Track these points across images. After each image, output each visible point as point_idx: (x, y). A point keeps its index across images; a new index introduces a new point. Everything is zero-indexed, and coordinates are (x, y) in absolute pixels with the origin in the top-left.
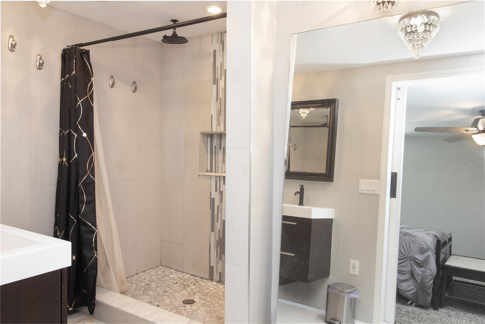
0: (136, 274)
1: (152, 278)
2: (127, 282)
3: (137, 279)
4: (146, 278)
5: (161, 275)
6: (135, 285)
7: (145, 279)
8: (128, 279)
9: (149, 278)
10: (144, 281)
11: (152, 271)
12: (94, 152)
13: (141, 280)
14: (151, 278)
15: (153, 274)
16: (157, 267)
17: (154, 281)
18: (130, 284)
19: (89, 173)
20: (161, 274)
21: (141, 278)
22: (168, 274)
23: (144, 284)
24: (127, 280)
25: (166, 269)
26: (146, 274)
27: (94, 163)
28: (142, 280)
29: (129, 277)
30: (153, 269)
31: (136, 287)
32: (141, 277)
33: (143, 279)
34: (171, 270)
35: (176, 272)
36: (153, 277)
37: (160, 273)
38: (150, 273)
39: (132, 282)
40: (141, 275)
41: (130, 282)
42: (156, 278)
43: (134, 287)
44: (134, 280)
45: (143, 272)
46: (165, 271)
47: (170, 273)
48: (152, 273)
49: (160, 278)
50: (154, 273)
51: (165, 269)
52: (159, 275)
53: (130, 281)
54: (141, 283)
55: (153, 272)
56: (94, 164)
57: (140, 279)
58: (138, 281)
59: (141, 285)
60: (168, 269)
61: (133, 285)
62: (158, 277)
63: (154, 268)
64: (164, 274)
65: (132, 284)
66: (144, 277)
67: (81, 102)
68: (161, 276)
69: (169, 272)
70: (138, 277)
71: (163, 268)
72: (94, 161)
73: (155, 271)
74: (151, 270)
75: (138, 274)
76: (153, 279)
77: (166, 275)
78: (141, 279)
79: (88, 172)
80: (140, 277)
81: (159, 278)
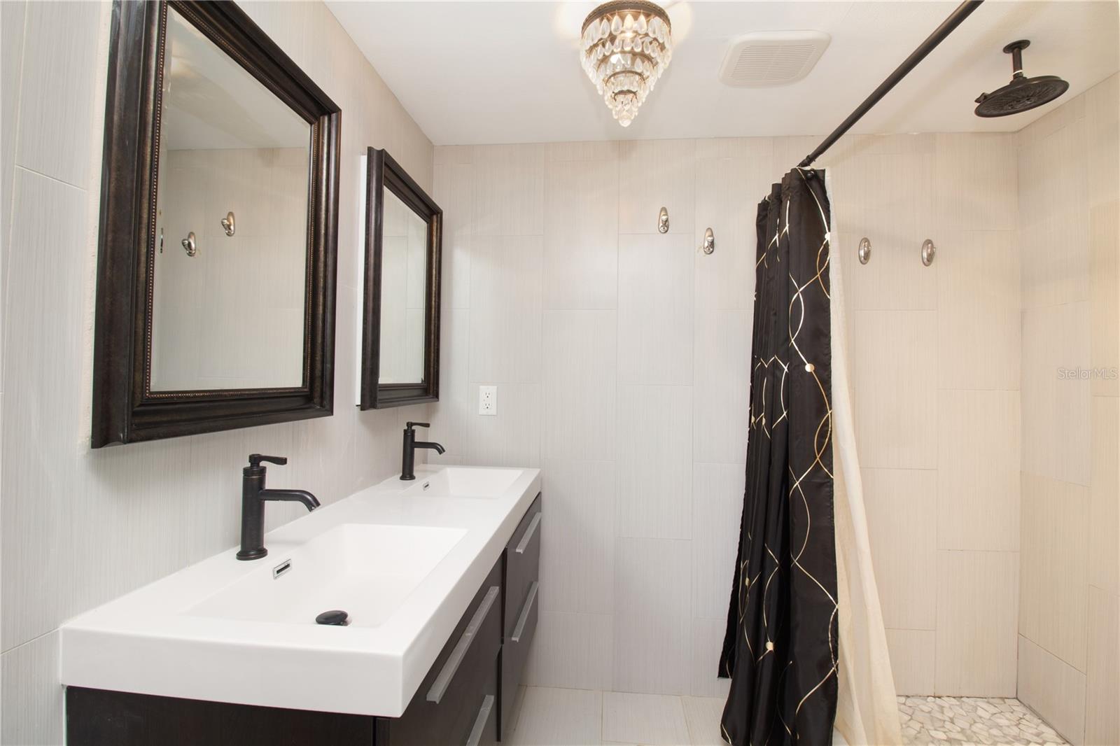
0: (935, 697)
1: (974, 728)
2: (902, 706)
3: (930, 712)
4: (955, 720)
5: (1007, 731)
6: (918, 726)
7: (952, 722)
8: (909, 699)
9: (966, 726)
10: (948, 725)
11: (985, 706)
12: (831, 409)
13: (940, 720)
14: (971, 725)
15: (981, 717)
16: (1003, 699)
17: (975, 739)
18: (907, 718)
19: (818, 459)
20: (1008, 727)
21: (943, 713)
22: (1029, 737)
23: (943, 736)
24: (904, 704)
25: (1028, 717)
26: (961, 708)
27: (831, 434)
28: (944, 721)
29: (913, 696)
30: (988, 702)
31: (918, 735)
32: (945, 710)
33: (947, 719)
34: (1043, 728)
35: (1059, 740)
36: (978, 727)
37: (1003, 722)
38: (975, 708)
39: (913, 713)
40: (946, 705)
41: (910, 712)
42: (986, 734)
43: (914, 732)
44: (923, 711)
45: (954, 697)
46: (1024, 722)
47: (1038, 735)
48: (980, 712)
49: (997, 739)
50: (986, 715)
51: (1024, 715)
52: (999, 727)
53: (910, 707)
54: (935, 730)
55: (985, 710)
56: (830, 439)
57: (939, 716)
58: (932, 719)
59: (933, 733)
60: (1036, 721)
61: (912, 723)
62: (994, 732)
63: (991, 700)
64: (1015, 731)
65: (910, 720)
66: (951, 715)
67: (801, 292)
68: (1005, 735)
69: (1034, 731)
70: (936, 708)
71: (1020, 710)
72: (831, 431)
73: (992, 710)
74: (981, 703)
75: (939, 697)
76: (975, 733)
77: (1022, 736)
78: (942, 718)
79: (816, 458)
80: (942, 708)
81: (995, 736)
